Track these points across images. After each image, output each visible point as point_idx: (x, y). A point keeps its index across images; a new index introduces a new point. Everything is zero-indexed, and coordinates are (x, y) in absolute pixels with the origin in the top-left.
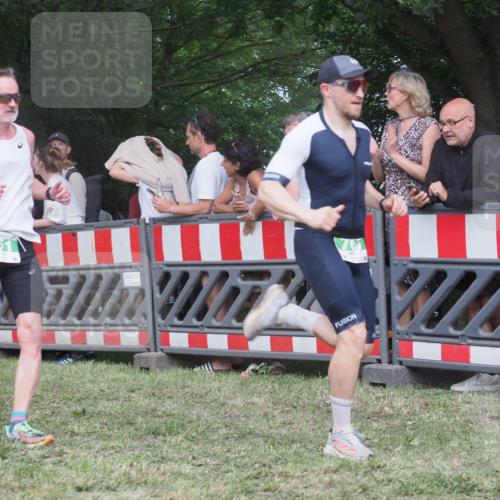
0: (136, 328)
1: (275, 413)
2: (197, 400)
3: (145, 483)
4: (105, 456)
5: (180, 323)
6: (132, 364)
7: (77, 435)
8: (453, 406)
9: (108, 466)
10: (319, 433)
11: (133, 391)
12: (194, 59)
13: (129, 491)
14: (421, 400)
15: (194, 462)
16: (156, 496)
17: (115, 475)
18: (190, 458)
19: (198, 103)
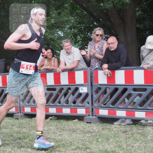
1: (57, 132)
2: (33, 128)
5: (28, 104)
6: (13, 117)
8: (111, 129)
9: (5, 149)
10: (70, 138)
11: (13, 126)
14: (102, 127)
18: (30, 146)
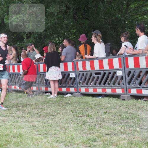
0: (121, 88)
2: (140, 109)
3: (126, 133)
4: (113, 125)
5: (134, 86)
6: (120, 98)
7: (105, 119)
9: (115, 128)
11: (120, 106)
12: (136, 8)
13: (121, 135)
15: (140, 127)
16: (129, 137)
17: (117, 130)
18: (139, 126)
19: (137, 21)
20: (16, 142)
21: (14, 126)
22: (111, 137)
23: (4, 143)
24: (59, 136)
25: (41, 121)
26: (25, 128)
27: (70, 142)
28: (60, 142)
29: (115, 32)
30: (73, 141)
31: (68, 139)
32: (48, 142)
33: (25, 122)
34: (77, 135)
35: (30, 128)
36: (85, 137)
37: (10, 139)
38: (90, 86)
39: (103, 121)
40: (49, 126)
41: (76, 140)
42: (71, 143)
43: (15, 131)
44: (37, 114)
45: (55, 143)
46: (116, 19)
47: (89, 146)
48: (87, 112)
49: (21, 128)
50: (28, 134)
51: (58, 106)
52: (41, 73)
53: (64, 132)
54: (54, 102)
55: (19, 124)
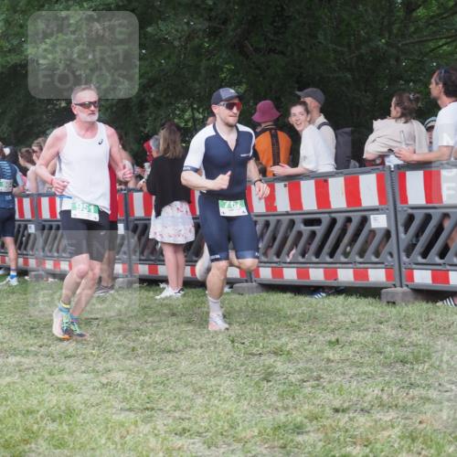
0: (383, 266)
3: (396, 406)
4: (358, 382)
7: (333, 361)
12: (432, 17)
13: (382, 413)
15: (440, 388)
16: (406, 418)
17: (369, 398)
20: (56, 434)
21: (49, 385)
22: (351, 419)
23: (18, 436)
24: (188, 416)
25: (136, 369)
26: (84, 389)
27: (222, 435)
28: (191, 435)
29: (368, 94)
30: (232, 432)
31: (217, 425)
32: (156, 435)
33: (84, 372)
34: (246, 411)
35: (100, 392)
36: (269, 419)
37: (38, 423)
38: (288, 260)
39: (327, 370)
40: (157, 383)
41: (240, 428)
42: (227, 437)
43: (52, 399)
44: (122, 348)
45: (177, 437)
46: (372, 52)
47: (281, 447)
48: (277, 341)
49: (72, 390)
50: (93, 410)
51: (189, 322)
52: (136, 220)
53: (205, 402)
54: (175, 311)
55: (65, 377)
